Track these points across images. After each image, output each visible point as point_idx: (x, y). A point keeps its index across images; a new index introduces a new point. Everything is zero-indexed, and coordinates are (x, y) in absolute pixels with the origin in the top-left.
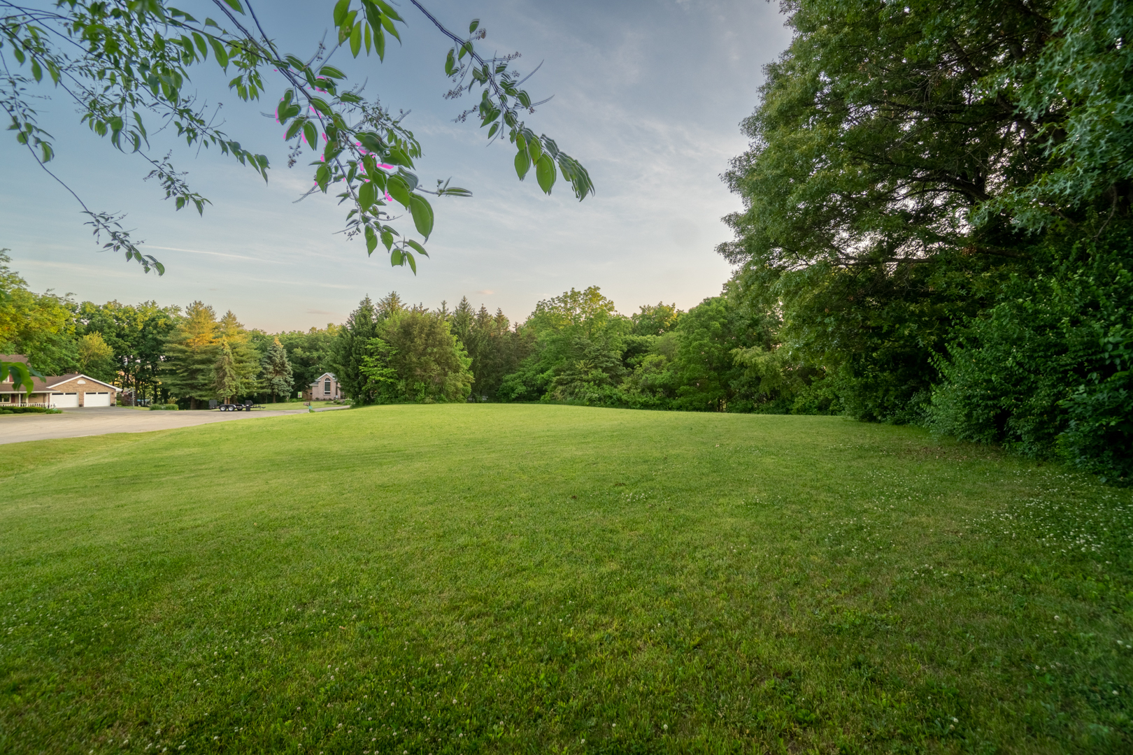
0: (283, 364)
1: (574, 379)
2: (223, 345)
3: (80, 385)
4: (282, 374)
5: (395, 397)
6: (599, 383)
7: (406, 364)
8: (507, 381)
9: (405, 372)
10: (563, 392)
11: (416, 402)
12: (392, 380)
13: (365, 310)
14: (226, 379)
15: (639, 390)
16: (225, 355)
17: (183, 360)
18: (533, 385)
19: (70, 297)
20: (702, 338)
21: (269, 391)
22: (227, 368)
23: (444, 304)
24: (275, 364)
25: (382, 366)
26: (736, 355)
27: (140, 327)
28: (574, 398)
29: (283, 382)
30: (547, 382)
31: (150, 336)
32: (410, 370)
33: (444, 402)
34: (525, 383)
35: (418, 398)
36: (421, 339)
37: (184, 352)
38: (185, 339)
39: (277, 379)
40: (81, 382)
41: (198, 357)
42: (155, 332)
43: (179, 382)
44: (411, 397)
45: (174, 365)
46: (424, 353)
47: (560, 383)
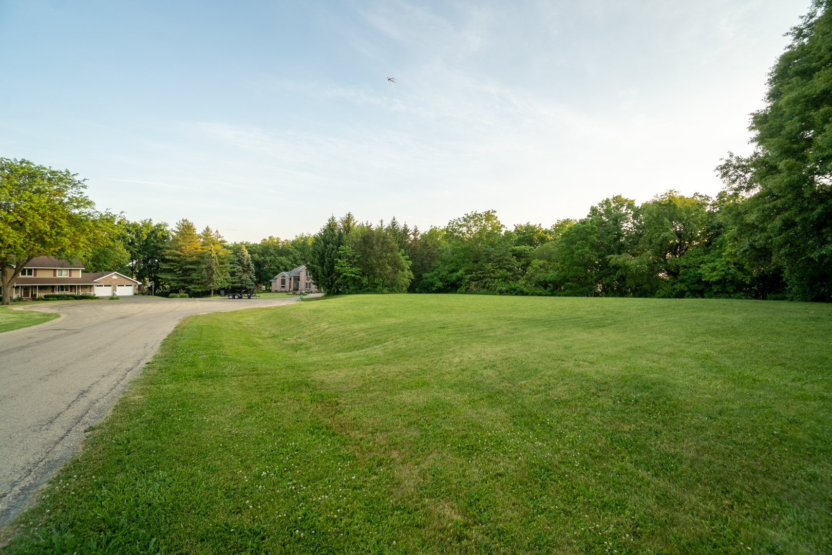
0: (248, 265)
1: (485, 276)
2: (211, 251)
3: (114, 280)
4: (248, 273)
5: (359, 288)
6: (506, 279)
7: (368, 265)
8: (426, 278)
9: (368, 271)
10: (476, 286)
11: (376, 292)
12: (359, 277)
13: (331, 227)
14: (214, 276)
15: (533, 285)
16: (213, 258)
17: (178, 262)
18: (448, 281)
19: (123, 214)
20: (583, 247)
21: (239, 285)
22: (214, 268)
23: (382, 222)
24: (243, 266)
25: (350, 266)
26: (610, 260)
27: (145, 237)
28: (487, 289)
29: (248, 278)
30: (460, 279)
31: (152, 244)
32: (372, 269)
33: (396, 292)
34: (441, 280)
35: (378, 289)
36: (378, 246)
37: (179, 256)
38: (181, 246)
39: (245, 276)
40: (115, 277)
41: (189, 260)
42: (155, 241)
43: (176, 278)
44: (372, 288)
45: (172, 265)
46: (381, 258)
47: (472, 279)
